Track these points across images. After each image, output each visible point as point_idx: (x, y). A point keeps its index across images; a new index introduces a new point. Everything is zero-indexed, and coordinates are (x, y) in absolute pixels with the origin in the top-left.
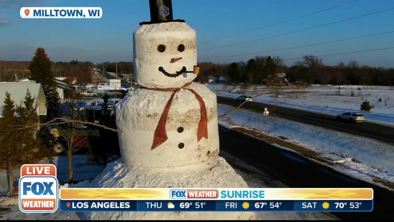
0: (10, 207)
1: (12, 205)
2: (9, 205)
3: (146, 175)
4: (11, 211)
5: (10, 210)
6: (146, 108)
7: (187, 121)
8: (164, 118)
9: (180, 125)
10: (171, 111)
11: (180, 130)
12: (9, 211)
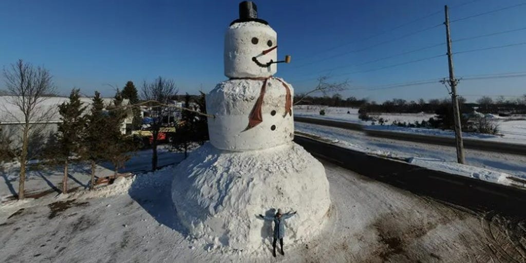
0: (89, 201)
1: (91, 199)
2: (88, 199)
3: (240, 157)
4: (89, 205)
5: (87, 204)
6: (243, 93)
7: (279, 105)
8: (260, 102)
9: (273, 108)
10: (266, 96)
11: (273, 113)
12: (86, 206)
